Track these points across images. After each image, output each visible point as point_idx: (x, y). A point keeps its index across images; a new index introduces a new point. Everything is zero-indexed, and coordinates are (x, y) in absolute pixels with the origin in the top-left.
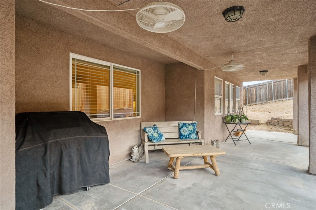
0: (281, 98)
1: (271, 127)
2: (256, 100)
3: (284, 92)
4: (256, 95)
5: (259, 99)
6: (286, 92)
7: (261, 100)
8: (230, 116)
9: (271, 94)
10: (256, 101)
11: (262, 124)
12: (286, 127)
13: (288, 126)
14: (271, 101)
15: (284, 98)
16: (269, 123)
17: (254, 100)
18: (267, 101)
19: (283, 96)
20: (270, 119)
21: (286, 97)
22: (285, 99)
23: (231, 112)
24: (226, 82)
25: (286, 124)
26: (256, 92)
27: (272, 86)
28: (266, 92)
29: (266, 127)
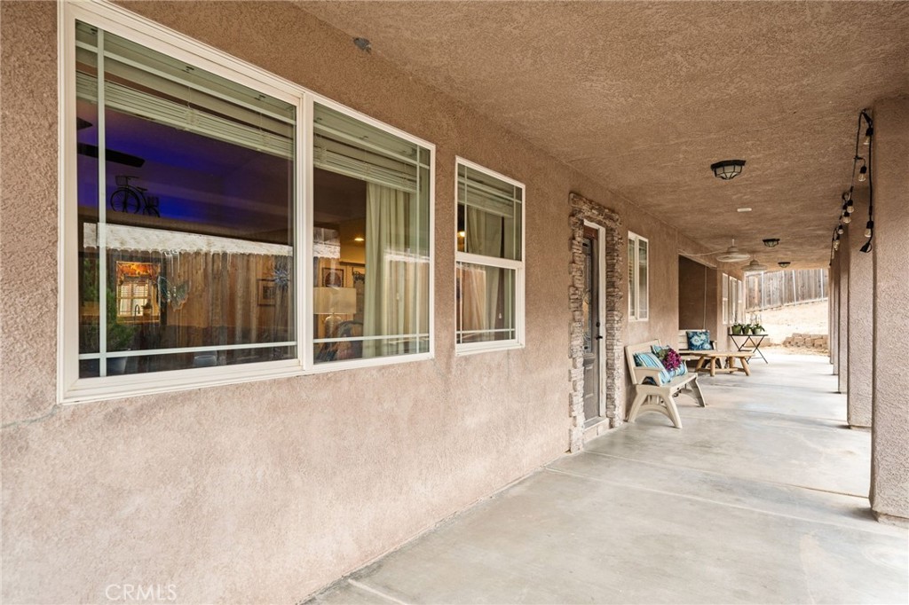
0: (810, 297)
1: (792, 348)
2: (760, 302)
3: (816, 285)
4: (760, 291)
5: (767, 299)
6: (820, 286)
7: (769, 302)
8: (739, 325)
9: (790, 291)
10: (759, 305)
11: (776, 345)
12: (817, 348)
13: (821, 345)
14: (790, 304)
15: (816, 297)
16: (788, 343)
17: (756, 301)
18: (782, 303)
19: (813, 293)
20: (790, 336)
21: (820, 297)
22: (817, 299)
23: (739, 322)
24: (731, 278)
25: (817, 343)
26: (760, 285)
27: (792, 274)
28: (781, 286)
29: (783, 349)
